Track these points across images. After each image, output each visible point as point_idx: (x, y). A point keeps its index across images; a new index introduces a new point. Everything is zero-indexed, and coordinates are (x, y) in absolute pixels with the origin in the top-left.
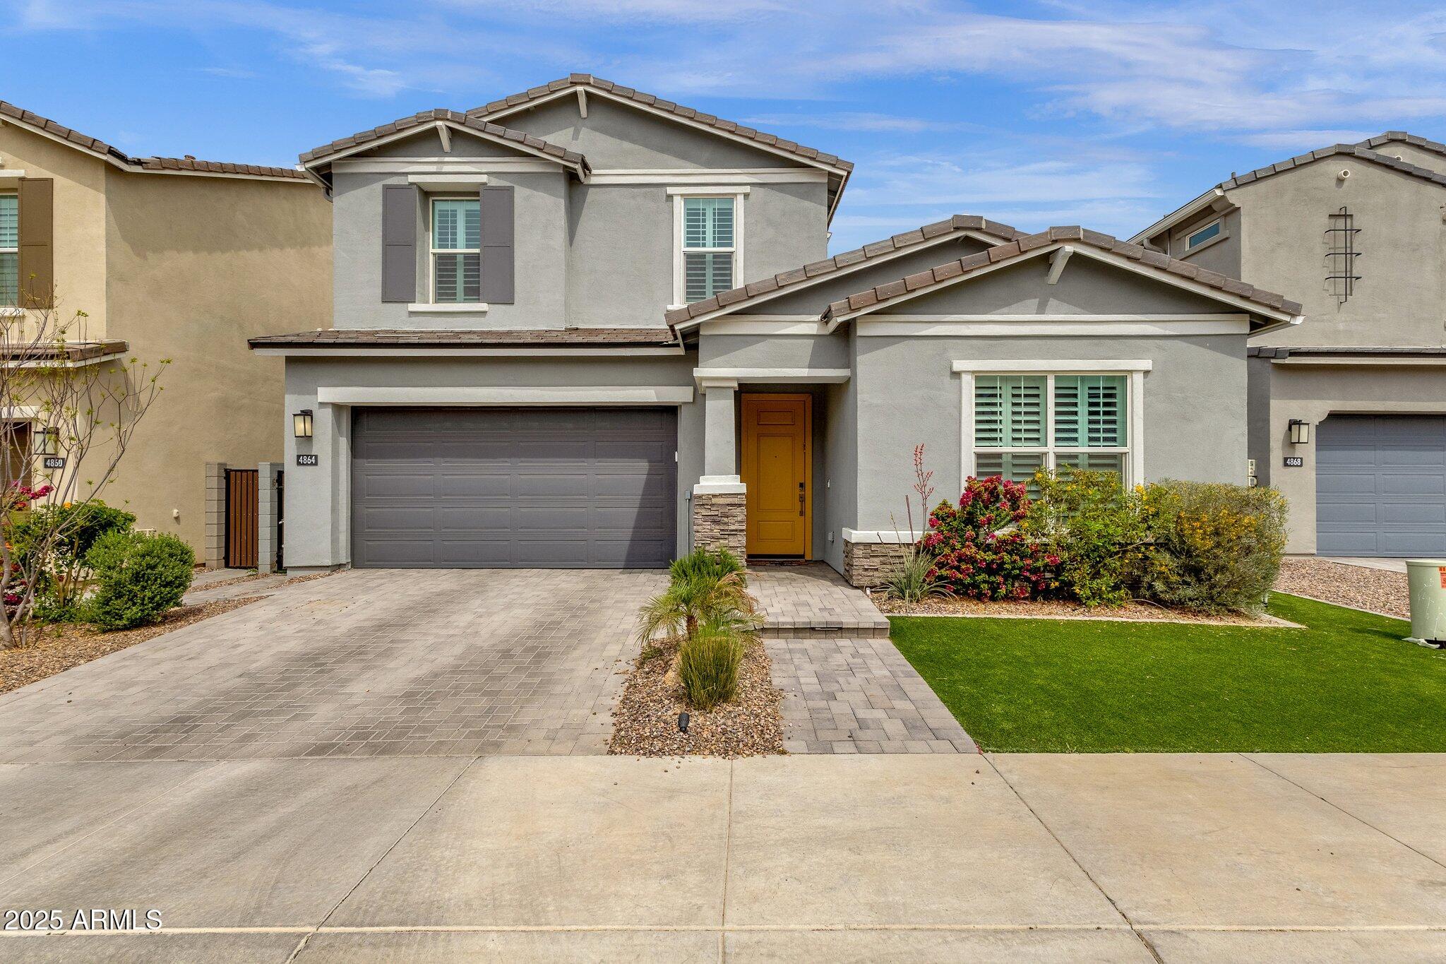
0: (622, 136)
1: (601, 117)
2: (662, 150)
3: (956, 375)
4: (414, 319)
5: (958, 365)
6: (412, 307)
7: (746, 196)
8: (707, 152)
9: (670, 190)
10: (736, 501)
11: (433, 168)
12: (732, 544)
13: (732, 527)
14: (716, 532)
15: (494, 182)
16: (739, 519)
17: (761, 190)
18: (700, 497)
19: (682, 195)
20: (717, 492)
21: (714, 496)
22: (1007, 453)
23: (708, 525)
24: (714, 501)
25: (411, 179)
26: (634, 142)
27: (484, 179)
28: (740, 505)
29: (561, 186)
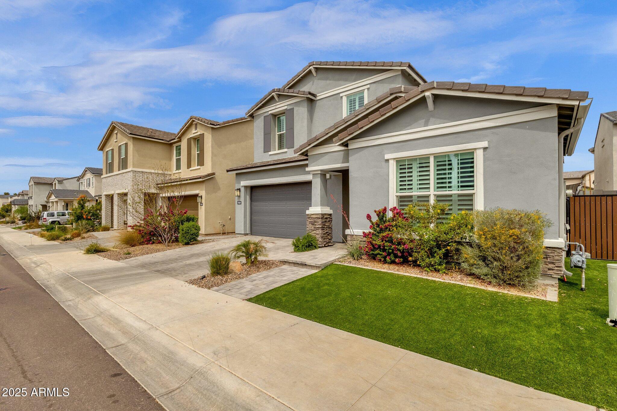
0: (327, 79)
1: (321, 75)
2: (339, 80)
3: (387, 161)
4: (271, 157)
5: (387, 157)
6: (270, 153)
7: (368, 89)
8: (354, 76)
9: (341, 95)
10: (318, 216)
11: (274, 108)
12: (317, 233)
13: (317, 226)
14: (313, 228)
15: (289, 108)
16: (319, 223)
17: (374, 85)
18: (308, 215)
19: (345, 95)
20: (313, 213)
21: (312, 214)
22: (415, 195)
23: (311, 225)
24: (312, 216)
25: (270, 112)
26: (330, 80)
27: (286, 107)
28: (319, 218)
29: (305, 104)
